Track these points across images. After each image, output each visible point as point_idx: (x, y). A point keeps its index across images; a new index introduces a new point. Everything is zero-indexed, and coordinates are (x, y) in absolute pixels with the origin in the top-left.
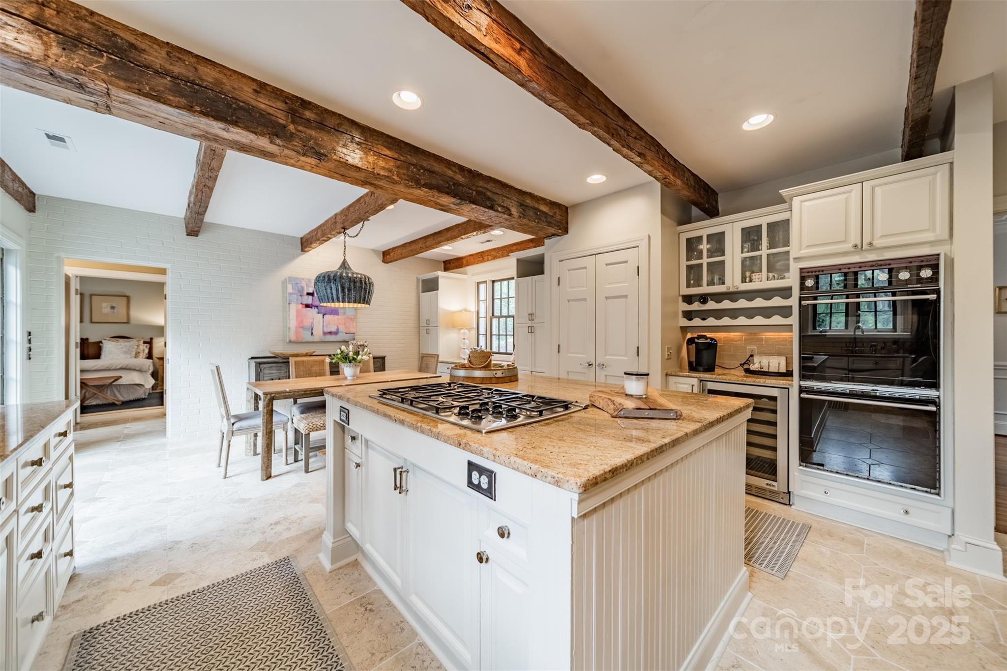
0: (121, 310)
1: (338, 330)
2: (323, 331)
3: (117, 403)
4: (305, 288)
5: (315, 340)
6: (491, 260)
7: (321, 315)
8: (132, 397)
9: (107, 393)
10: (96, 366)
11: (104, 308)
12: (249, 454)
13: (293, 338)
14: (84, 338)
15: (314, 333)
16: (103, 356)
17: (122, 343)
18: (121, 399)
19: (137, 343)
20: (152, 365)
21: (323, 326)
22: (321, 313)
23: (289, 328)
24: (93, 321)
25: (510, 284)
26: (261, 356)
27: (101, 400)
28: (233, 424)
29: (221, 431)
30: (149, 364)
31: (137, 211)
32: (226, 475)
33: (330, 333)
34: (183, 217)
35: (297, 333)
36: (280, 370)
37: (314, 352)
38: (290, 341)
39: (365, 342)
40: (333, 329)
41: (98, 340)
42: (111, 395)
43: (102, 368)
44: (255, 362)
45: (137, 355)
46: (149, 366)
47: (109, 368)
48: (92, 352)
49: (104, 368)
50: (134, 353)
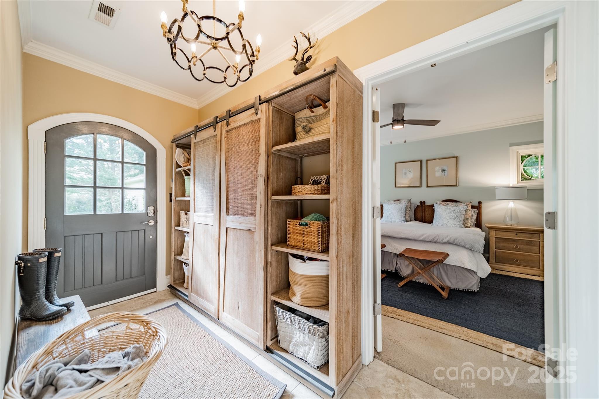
0: (451, 172)
8: (461, 286)
9: (433, 272)
10: (426, 233)
11: (436, 172)
14: (423, 201)
16: (434, 222)
17: (451, 207)
19: (465, 208)
24: (429, 185)
41: (431, 203)
45: (465, 222)
47: (435, 241)
48: (427, 215)
49: (430, 239)
50: (463, 219)
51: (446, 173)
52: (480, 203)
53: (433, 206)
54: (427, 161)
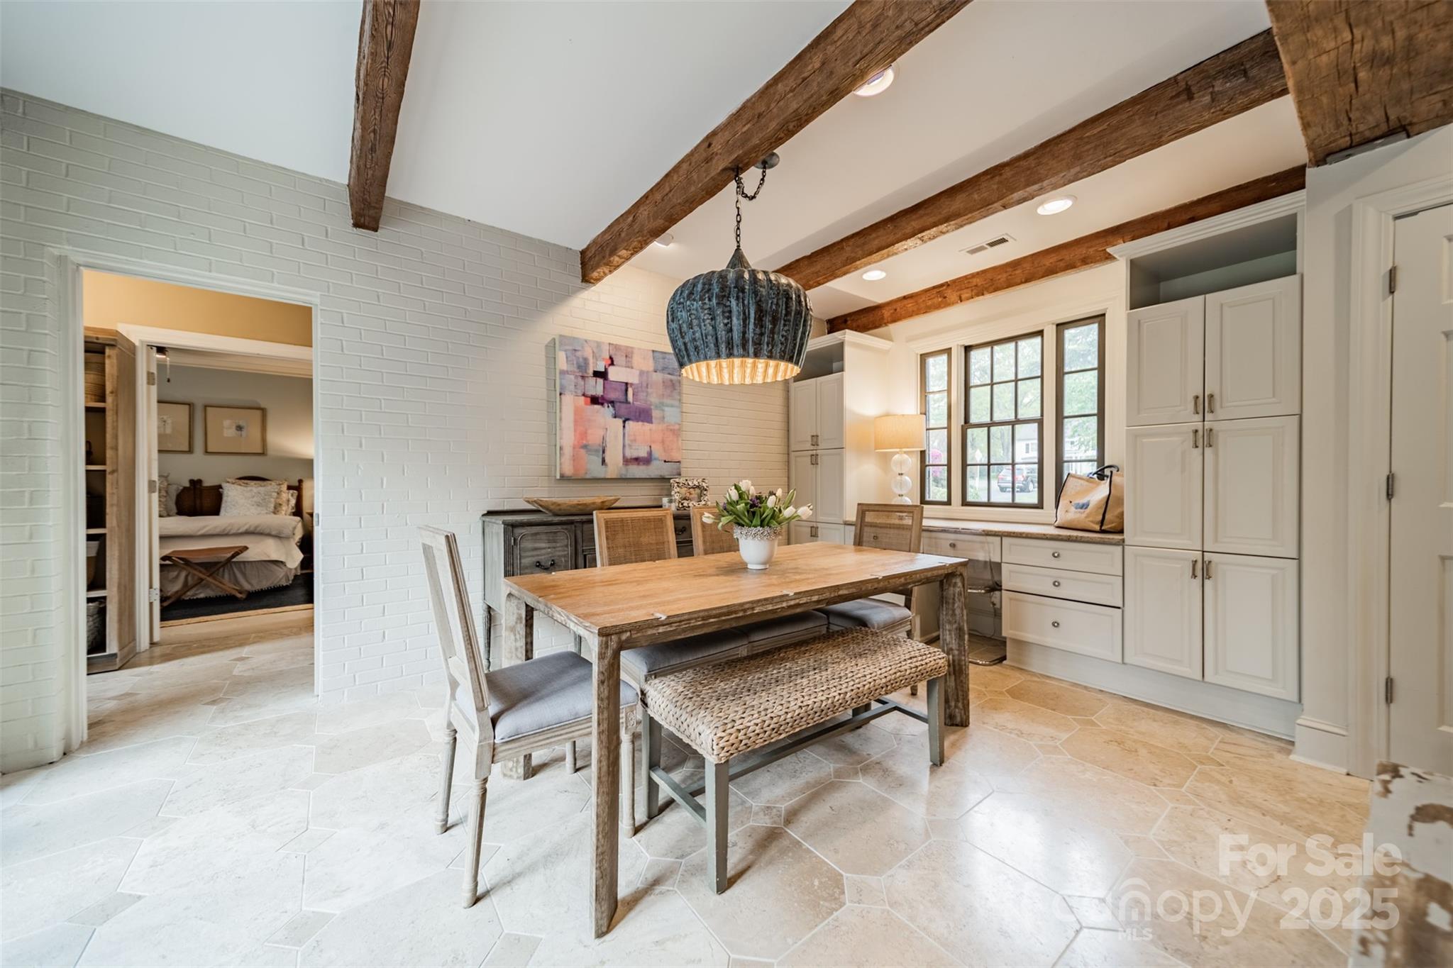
0: (254, 431)
1: (650, 453)
2: (624, 457)
3: (239, 596)
4: (591, 361)
5: (609, 476)
6: (968, 299)
7: (619, 422)
8: (265, 585)
9: (223, 577)
10: (204, 527)
11: (224, 428)
12: (513, 773)
13: (568, 470)
14: (196, 479)
15: (607, 460)
16: (222, 511)
17: (254, 487)
18: (247, 587)
19: (276, 488)
20: (300, 525)
21: (624, 446)
22: (620, 417)
23: (561, 448)
24: (209, 450)
25: (1020, 349)
26: (506, 508)
27: (213, 590)
28: (494, 721)
29: (450, 724)
30: (294, 524)
31: (244, 158)
32: (446, 821)
33: (637, 460)
34: (347, 182)
35: (575, 458)
36: (555, 541)
37: (616, 500)
38: (562, 476)
39: (703, 480)
40: (643, 453)
41: (216, 483)
42: (230, 581)
43: (215, 533)
44: (504, 523)
45: (277, 509)
46: (295, 528)
47: (226, 532)
48: (207, 503)
49: (217, 531)
50: (272, 505)
51: (244, 433)
52: (300, 481)
53: (220, 487)
54: (206, 407)
